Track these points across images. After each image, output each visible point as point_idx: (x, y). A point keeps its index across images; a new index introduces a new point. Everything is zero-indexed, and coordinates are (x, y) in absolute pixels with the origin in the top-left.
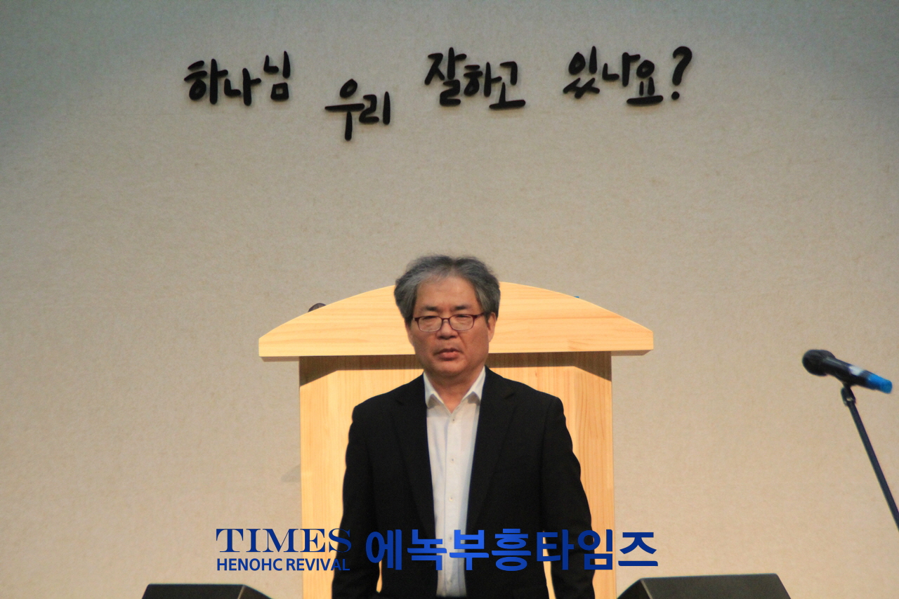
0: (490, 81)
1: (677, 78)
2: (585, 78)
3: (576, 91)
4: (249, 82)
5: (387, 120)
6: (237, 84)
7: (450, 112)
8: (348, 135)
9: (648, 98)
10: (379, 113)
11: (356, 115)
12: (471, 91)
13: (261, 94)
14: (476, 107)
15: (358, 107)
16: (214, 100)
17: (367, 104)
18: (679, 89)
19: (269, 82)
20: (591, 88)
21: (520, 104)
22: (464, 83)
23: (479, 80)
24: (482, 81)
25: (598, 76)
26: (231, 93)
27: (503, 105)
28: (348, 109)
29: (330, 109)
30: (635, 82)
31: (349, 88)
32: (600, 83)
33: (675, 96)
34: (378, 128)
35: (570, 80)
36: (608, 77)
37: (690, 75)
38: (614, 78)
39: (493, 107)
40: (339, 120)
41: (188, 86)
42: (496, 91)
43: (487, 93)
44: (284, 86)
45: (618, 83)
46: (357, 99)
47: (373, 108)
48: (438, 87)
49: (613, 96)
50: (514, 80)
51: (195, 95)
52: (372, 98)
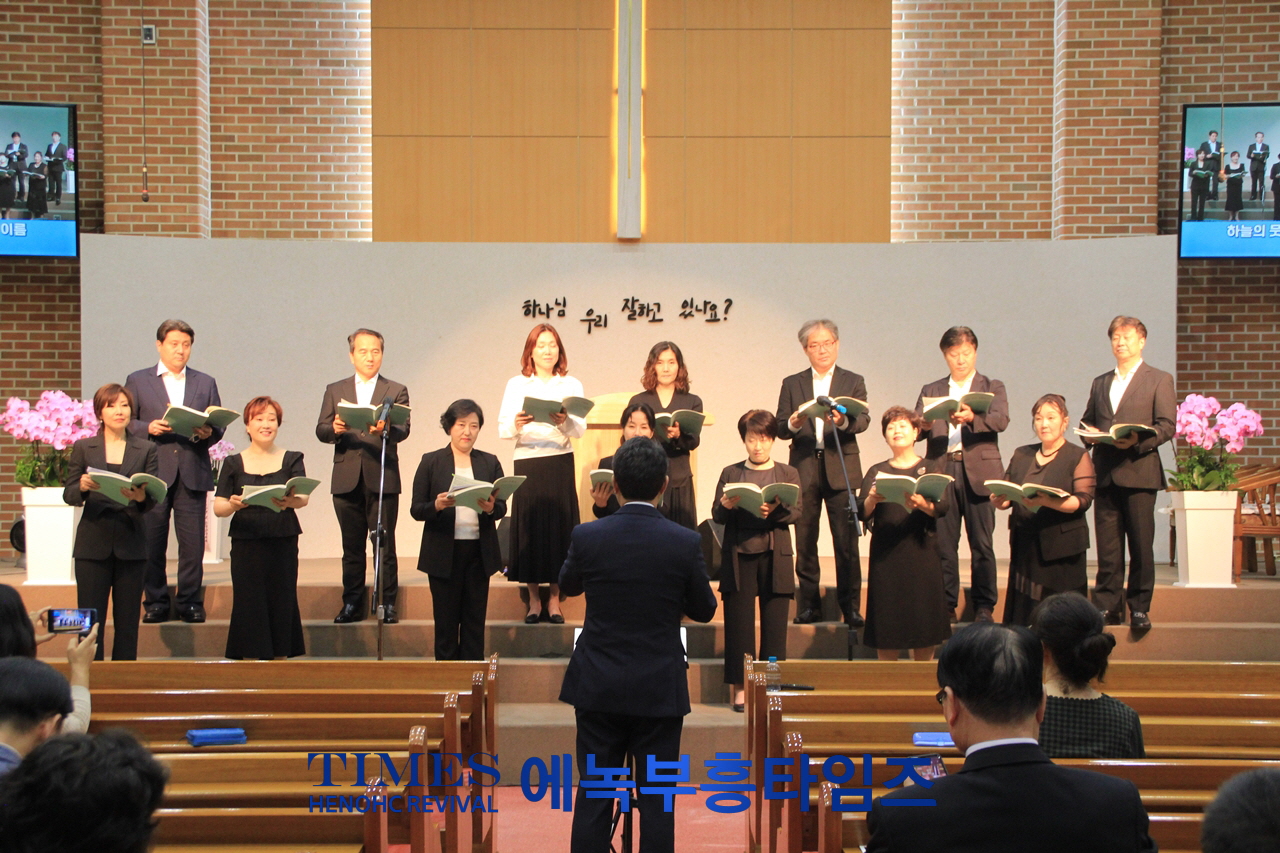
0: (648, 311)
1: (726, 311)
2: (688, 310)
3: (685, 315)
4: (549, 309)
5: (605, 325)
6: (544, 310)
7: (632, 323)
8: (589, 332)
9: (714, 320)
10: (602, 323)
11: (593, 324)
12: (641, 314)
13: (554, 314)
14: (643, 321)
15: (594, 320)
16: (534, 316)
17: (598, 319)
18: (727, 316)
19: (557, 309)
20: (690, 314)
21: (661, 320)
22: (638, 311)
23: (644, 310)
24: (645, 311)
25: (694, 310)
26: (541, 313)
27: (654, 320)
28: (590, 321)
29: (582, 321)
30: (709, 312)
31: (590, 312)
32: (694, 313)
33: (725, 319)
34: (602, 329)
35: (682, 311)
36: (698, 310)
37: (731, 310)
38: (700, 310)
39: (650, 321)
40: (586, 324)
41: (524, 310)
42: (651, 314)
43: (648, 315)
44: (563, 311)
45: (702, 313)
46: (593, 317)
47: (600, 320)
48: (627, 313)
49: (700, 319)
50: (659, 310)
51: (527, 313)
52: (600, 317)
